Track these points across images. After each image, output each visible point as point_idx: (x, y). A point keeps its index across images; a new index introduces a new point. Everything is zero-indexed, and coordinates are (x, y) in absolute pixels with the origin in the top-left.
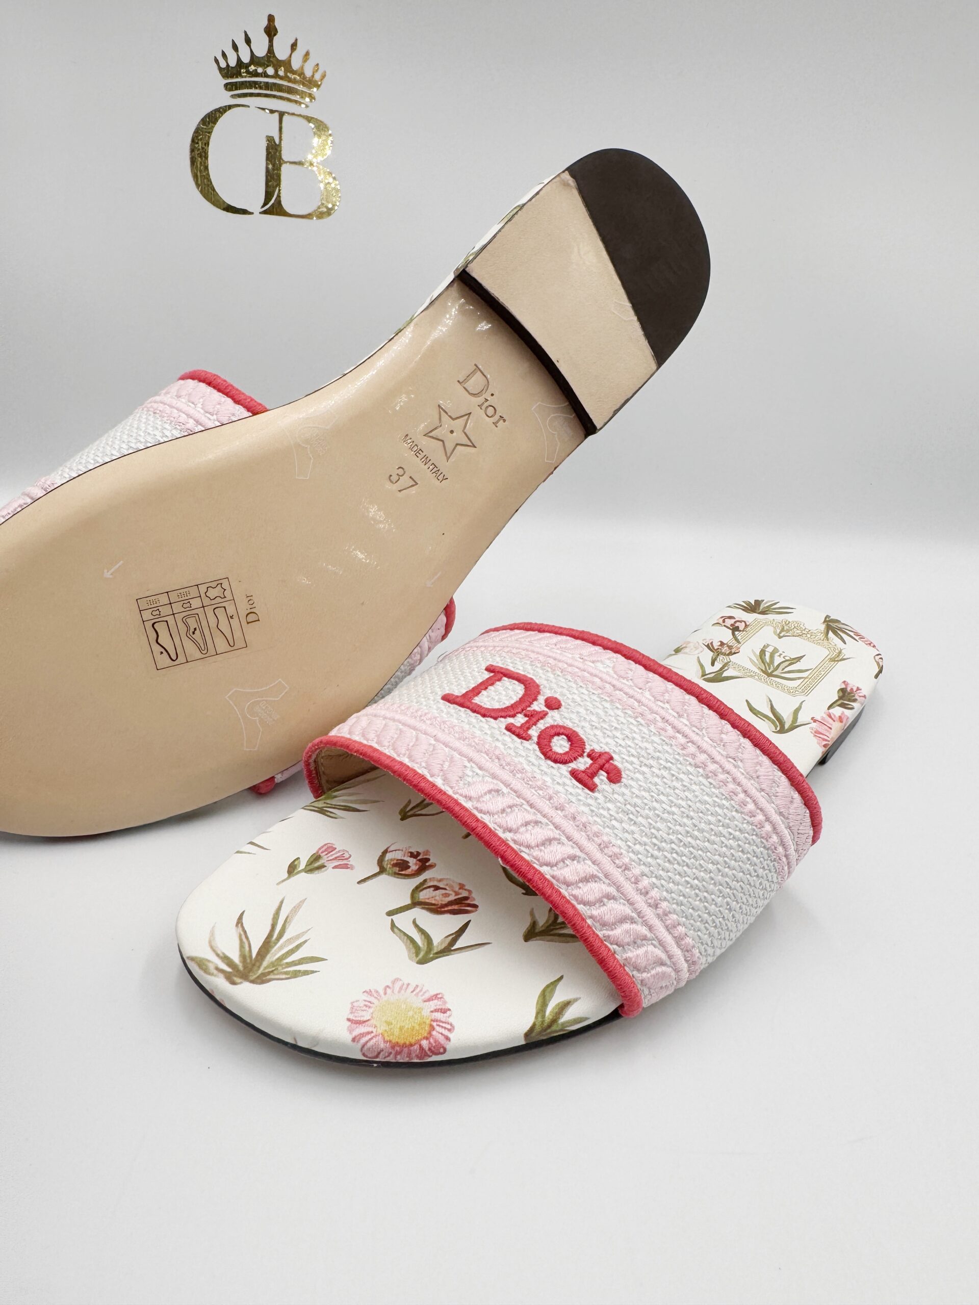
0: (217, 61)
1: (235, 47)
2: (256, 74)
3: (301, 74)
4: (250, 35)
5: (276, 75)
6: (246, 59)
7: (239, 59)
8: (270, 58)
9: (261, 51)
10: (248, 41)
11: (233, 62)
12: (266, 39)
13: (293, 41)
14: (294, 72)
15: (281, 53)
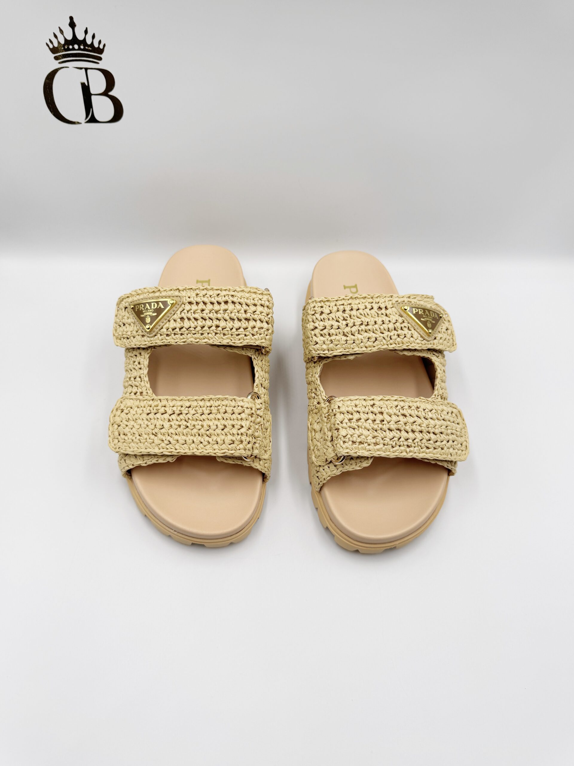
0: (47, 45)
1: (56, 36)
2: (69, 49)
3: (92, 45)
5: (79, 49)
8: (75, 40)
10: (61, 31)
11: (56, 45)
12: (71, 30)
13: (85, 29)
15: (80, 37)
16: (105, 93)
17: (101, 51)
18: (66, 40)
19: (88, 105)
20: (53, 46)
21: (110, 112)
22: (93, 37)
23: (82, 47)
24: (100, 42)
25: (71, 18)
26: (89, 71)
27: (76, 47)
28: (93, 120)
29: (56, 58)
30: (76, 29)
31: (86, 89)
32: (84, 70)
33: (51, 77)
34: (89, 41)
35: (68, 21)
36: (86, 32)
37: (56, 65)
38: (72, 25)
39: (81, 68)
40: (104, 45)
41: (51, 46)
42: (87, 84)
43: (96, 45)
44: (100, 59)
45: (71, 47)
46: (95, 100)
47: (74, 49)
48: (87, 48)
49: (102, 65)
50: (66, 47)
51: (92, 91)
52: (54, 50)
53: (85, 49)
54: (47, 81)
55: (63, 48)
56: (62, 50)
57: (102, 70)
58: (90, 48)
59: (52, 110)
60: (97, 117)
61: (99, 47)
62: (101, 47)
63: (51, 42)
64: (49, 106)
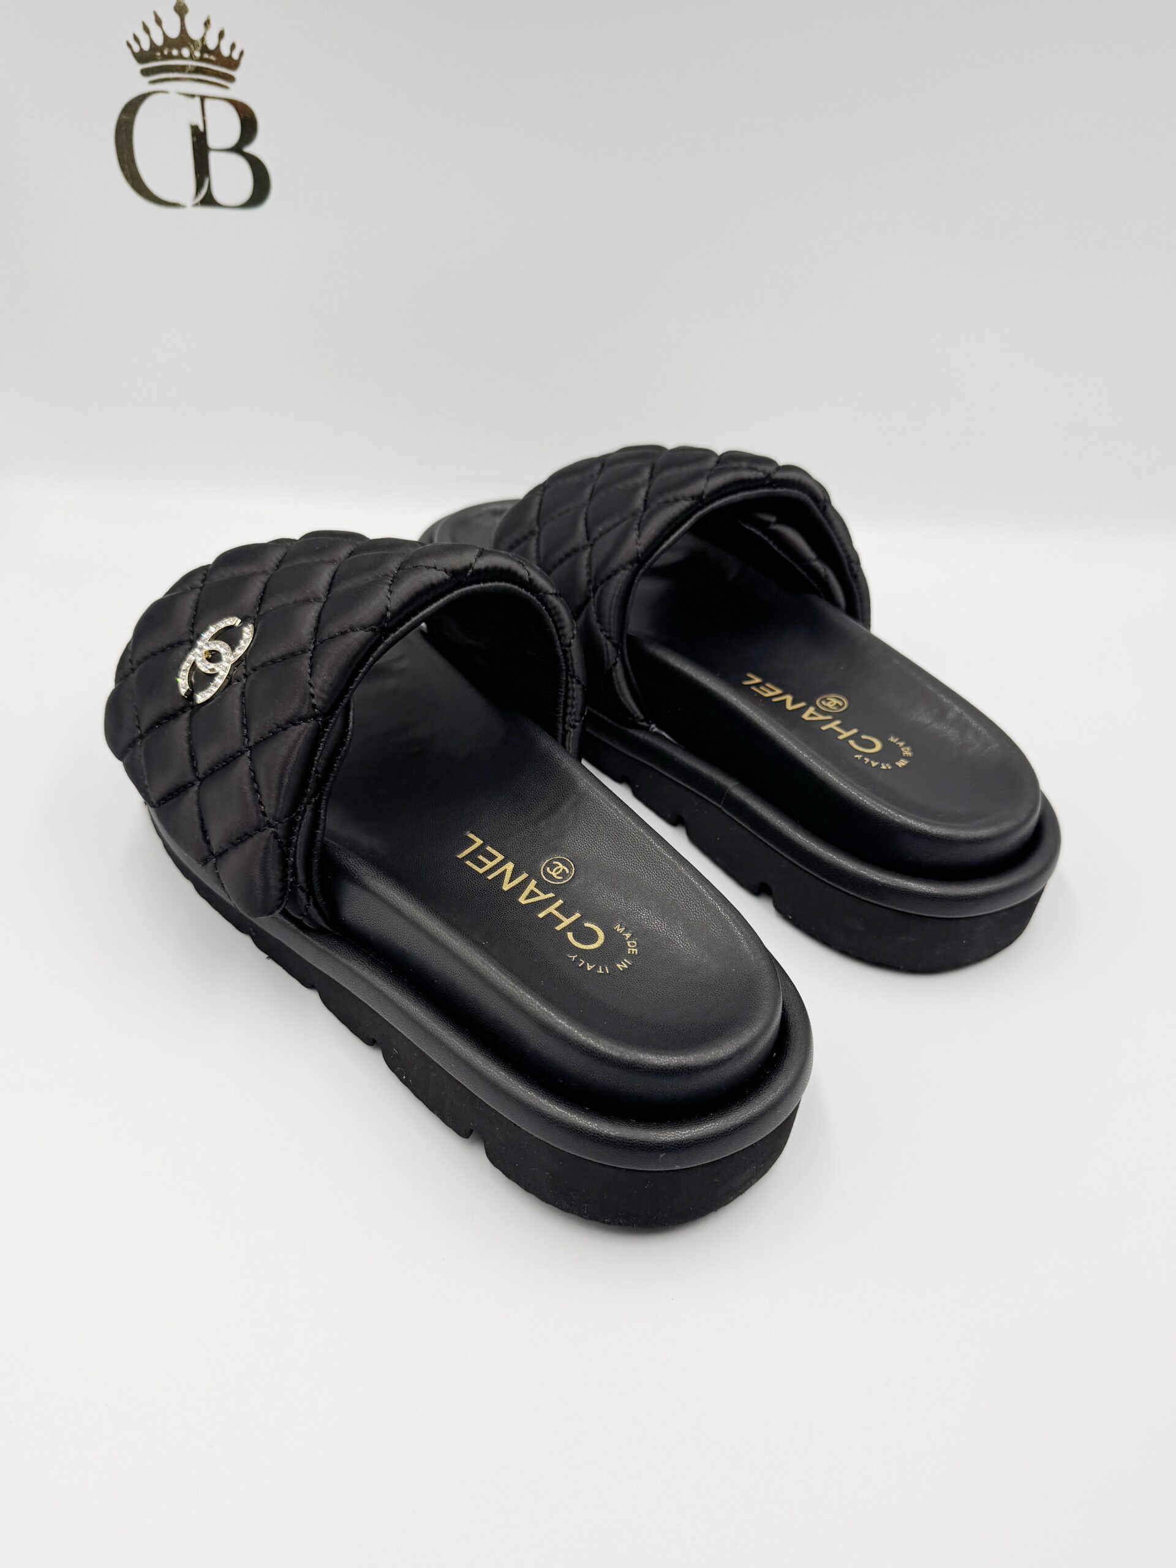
0: (129, 45)
1: (146, 29)
2: (170, 57)
3: (217, 51)
4: (160, 15)
5: (192, 57)
6: (159, 41)
7: (152, 43)
8: (184, 39)
9: (174, 33)
10: (158, 21)
11: (146, 46)
12: (177, 18)
13: (204, 19)
14: (210, 52)
15: (195, 32)
16: (238, 149)
17: (233, 64)
18: (166, 37)
19: (202, 168)
20: (141, 49)
21: (245, 186)
22: (221, 35)
23: (197, 54)
24: (233, 46)
26: (207, 102)
27: (186, 52)
28: (209, 201)
29: (145, 73)
30: (188, 18)
31: (199, 139)
32: (197, 100)
33: (131, 109)
34: (211, 43)
36: (207, 24)
37: (143, 85)
38: (181, 10)
39: (193, 96)
40: (242, 54)
41: (136, 49)
42: (201, 128)
43: (225, 51)
44: (231, 79)
45: (175, 52)
46: (214, 159)
47: (181, 57)
48: (206, 56)
49: (235, 91)
50: (166, 52)
51: (212, 141)
52: (141, 57)
53: (201, 59)
54: (124, 117)
55: (159, 54)
56: (158, 56)
57: (233, 103)
58: (213, 58)
59: (129, 176)
60: (217, 195)
61: (230, 56)
62: (235, 56)
63: (136, 39)
64: (123, 169)
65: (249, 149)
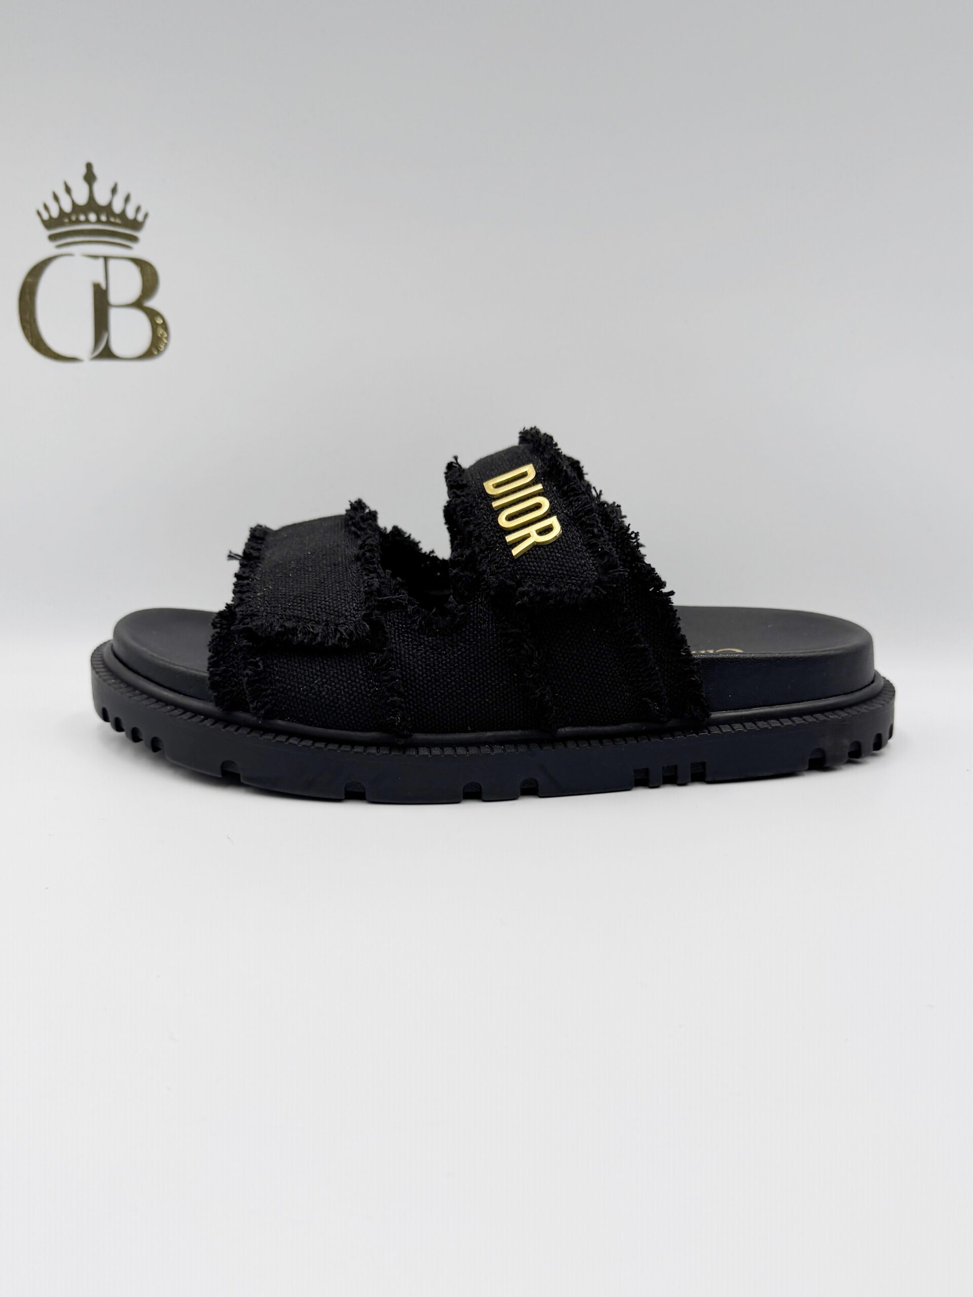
16: (138, 304)
17: (136, 225)
18: (74, 204)
19: (101, 324)
21: (143, 340)
22: (127, 199)
23: (103, 218)
24: (138, 209)
25: (89, 166)
26: (112, 263)
27: (92, 217)
28: (107, 354)
29: (52, 238)
30: (96, 187)
31: (101, 296)
32: (101, 261)
33: (36, 272)
34: (117, 208)
35: (83, 170)
36: (114, 191)
37: (50, 249)
38: (90, 177)
39: (95, 257)
40: (146, 216)
41: (45, 216)
42: (103, 286)
43: (130, 214)
44: (134, 239)
45: (82, 218)
46: (114, 315)
47: (87, 221)
48: (112, 220)
49: (137, 250)
50: (74, 218)
51: (114, 297)
52: (49, 224)
53: (108, 222)
54: (29, 280)
55: (66, 220)
56: (67, 223)
57: (138, 262)
58: (118, 221)
59: (29, 335)
60: (116, 348)
61: (135, 220)
62: (140, 218)
63: (46, 207)
64: (24, 328)
65: (151, 304)
